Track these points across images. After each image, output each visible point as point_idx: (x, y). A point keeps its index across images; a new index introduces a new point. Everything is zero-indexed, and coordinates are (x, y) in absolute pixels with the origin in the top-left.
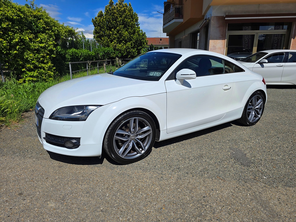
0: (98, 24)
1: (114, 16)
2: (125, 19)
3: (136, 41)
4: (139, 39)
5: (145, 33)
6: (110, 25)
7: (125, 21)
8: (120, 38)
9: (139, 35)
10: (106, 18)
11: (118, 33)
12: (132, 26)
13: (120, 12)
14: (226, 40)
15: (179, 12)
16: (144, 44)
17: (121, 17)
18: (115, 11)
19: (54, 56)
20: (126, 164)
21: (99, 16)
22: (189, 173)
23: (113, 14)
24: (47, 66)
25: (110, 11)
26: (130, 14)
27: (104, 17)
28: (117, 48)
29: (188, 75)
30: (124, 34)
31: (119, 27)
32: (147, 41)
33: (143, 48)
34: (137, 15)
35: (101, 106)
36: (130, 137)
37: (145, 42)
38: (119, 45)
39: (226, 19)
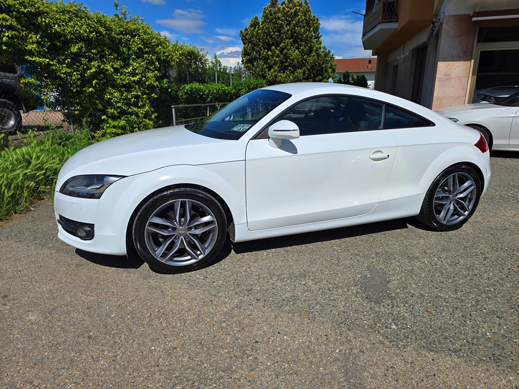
0: (249, 39)
1: (276, 24)
2: (296, 28)
3: (312, 67)
4: (317, 63)
5: (329, 52)
6: (269, 40)
7: (295, 32)
8: (285, 62)
9: (318, 55)
10: (263, 28)
11: (281, 54)
12: (307, 41)
13: (288, 17)
14: (473, 61)
15: (391, 10)
16: (326, 71)
17: (289, 24)
18: (279, 15)
19: (156, 96)
20: (171, 274)
21: (251, 26)
22: (262, 299)
23: (276, 21)
24: (143, 111)
25: (271, 15)
26: (305, 19)
27: (261, 26)
28: (278, 80)
29: (290, 131)
30: (292, 56)
31: (285, 43)
32: (335, 65)
33: (324, 78)
34: (317, 19)
35: (124, 177)
36: (177, 231)
37: (331, 68)
38: (282, 75)
39: (474, 19)
